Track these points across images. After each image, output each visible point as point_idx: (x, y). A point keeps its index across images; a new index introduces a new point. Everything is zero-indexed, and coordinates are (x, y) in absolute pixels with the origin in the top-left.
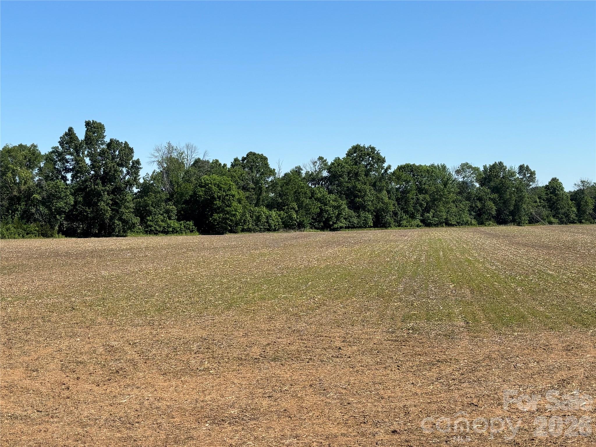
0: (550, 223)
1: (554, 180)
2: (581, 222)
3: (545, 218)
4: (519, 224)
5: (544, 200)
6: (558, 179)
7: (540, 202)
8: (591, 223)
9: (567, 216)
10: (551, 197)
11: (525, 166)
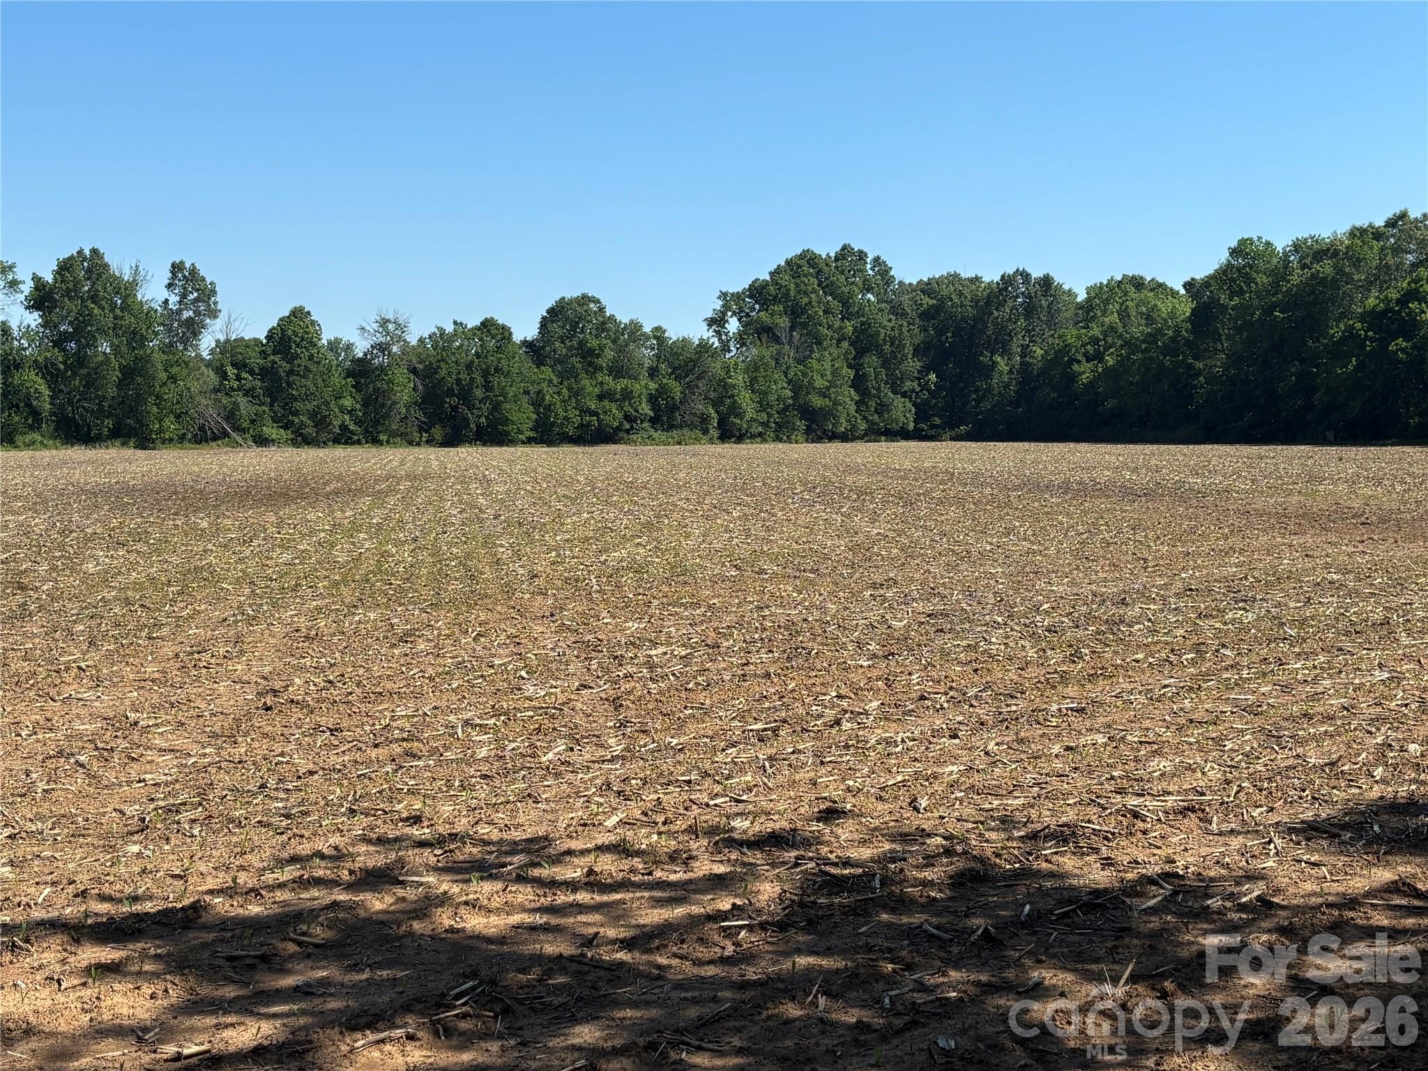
0: (262, 441)
1: (299, 314)
2: (375, 441)
3: (245, 425)
4: (145, 443)
5: (251, 372)
6: (309, 313)
7: (238, 378)
8: (410, 443)
9: (321, 421)
10: (274, 362)
11: (188, 265)
